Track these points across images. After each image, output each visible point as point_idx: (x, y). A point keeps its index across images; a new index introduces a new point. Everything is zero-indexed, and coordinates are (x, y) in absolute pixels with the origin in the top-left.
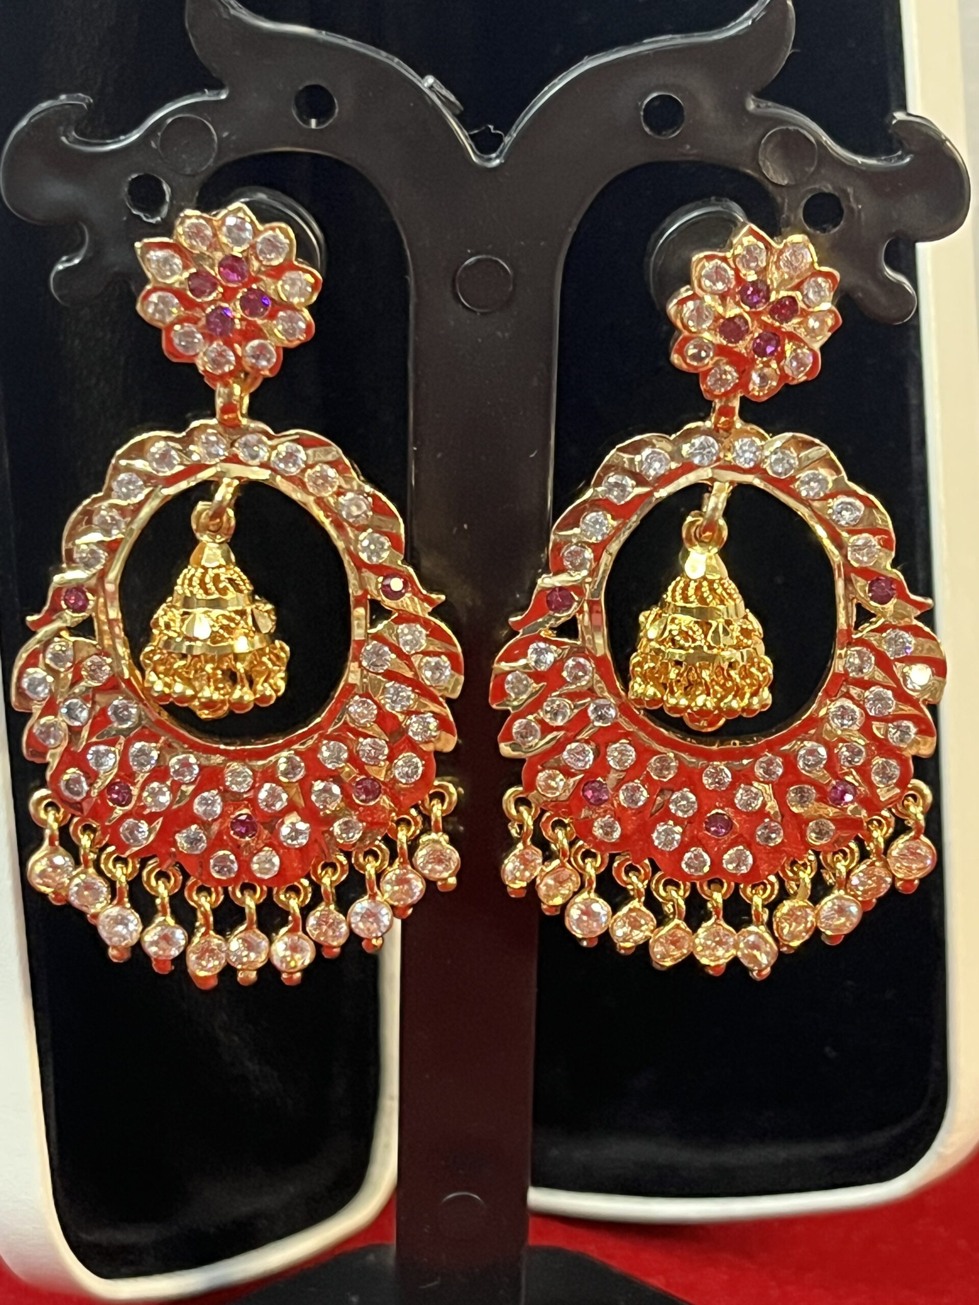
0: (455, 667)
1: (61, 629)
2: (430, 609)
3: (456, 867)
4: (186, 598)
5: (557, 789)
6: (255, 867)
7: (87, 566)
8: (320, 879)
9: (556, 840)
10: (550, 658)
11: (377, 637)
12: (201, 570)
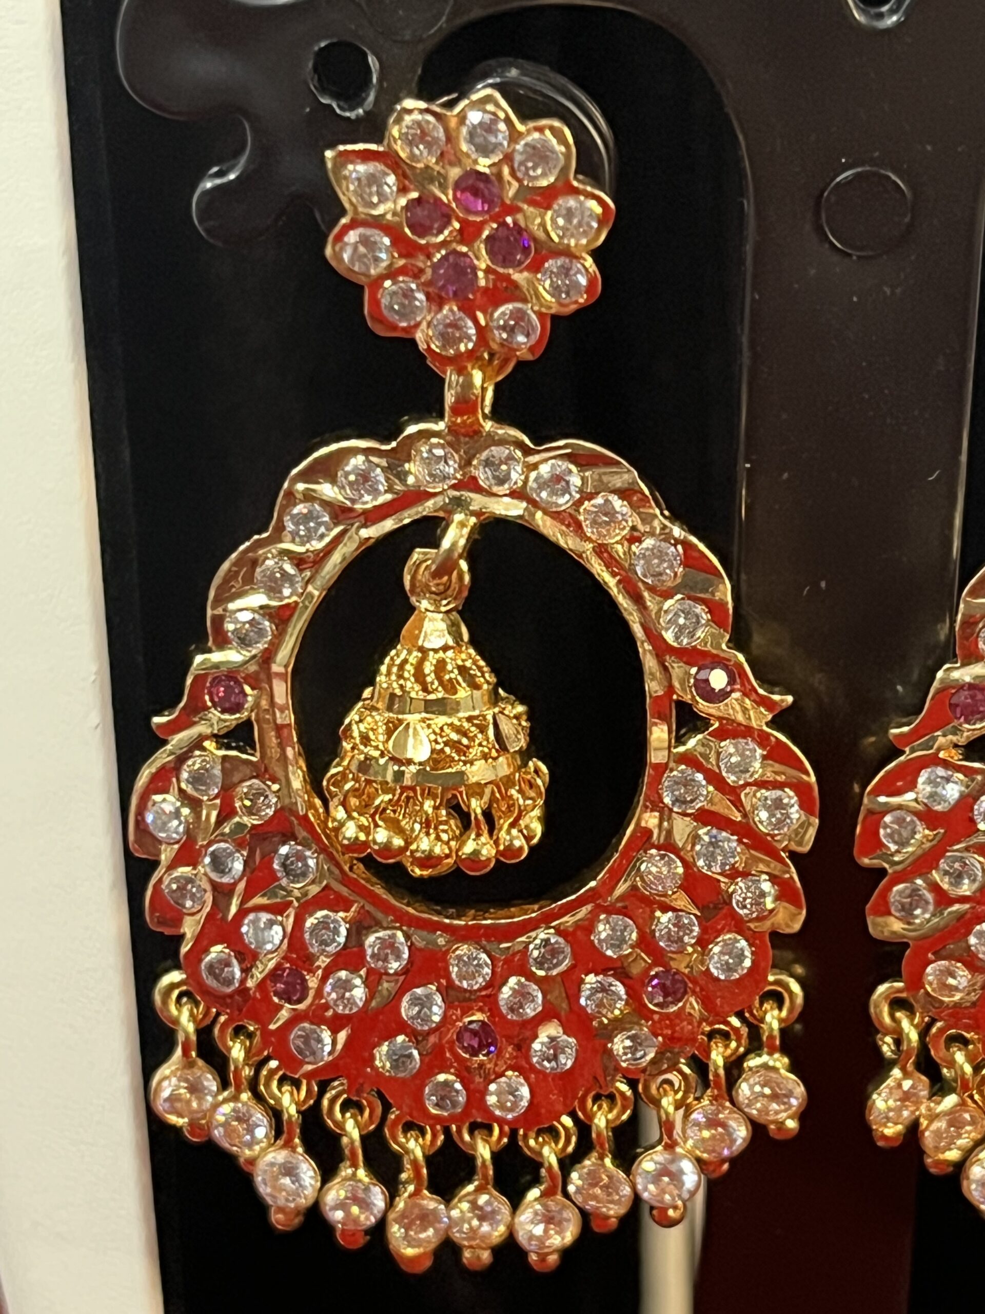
0: (805, 805)
1: (202, 738)
2: (770, 717)
3: (800, 1105)
4: (393, 696)
5: (956, 989)
6: (492, 1100)
7: (244, 642)
8: (591, 1117)
9: (952, 1064)
10: (953, 792)
11: (688, 759)
12: (416, 654)
